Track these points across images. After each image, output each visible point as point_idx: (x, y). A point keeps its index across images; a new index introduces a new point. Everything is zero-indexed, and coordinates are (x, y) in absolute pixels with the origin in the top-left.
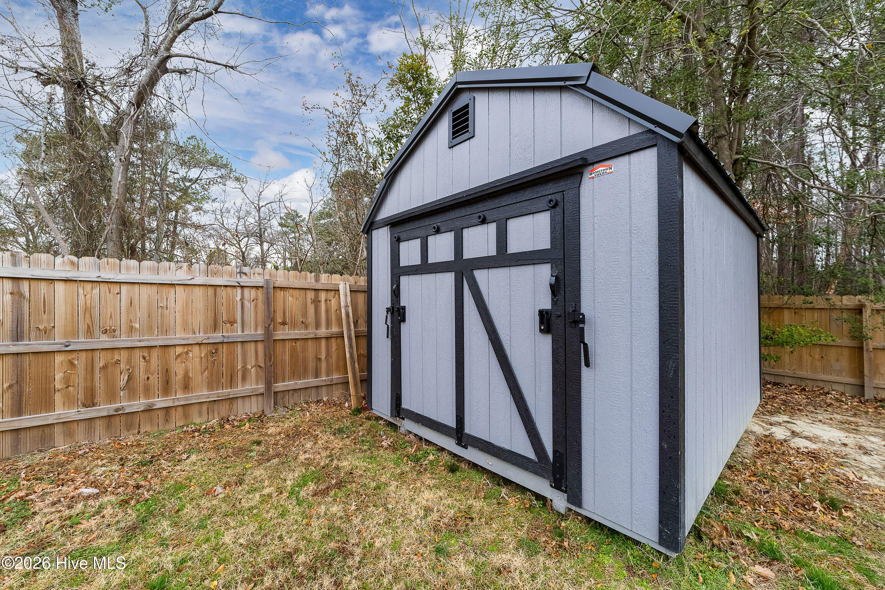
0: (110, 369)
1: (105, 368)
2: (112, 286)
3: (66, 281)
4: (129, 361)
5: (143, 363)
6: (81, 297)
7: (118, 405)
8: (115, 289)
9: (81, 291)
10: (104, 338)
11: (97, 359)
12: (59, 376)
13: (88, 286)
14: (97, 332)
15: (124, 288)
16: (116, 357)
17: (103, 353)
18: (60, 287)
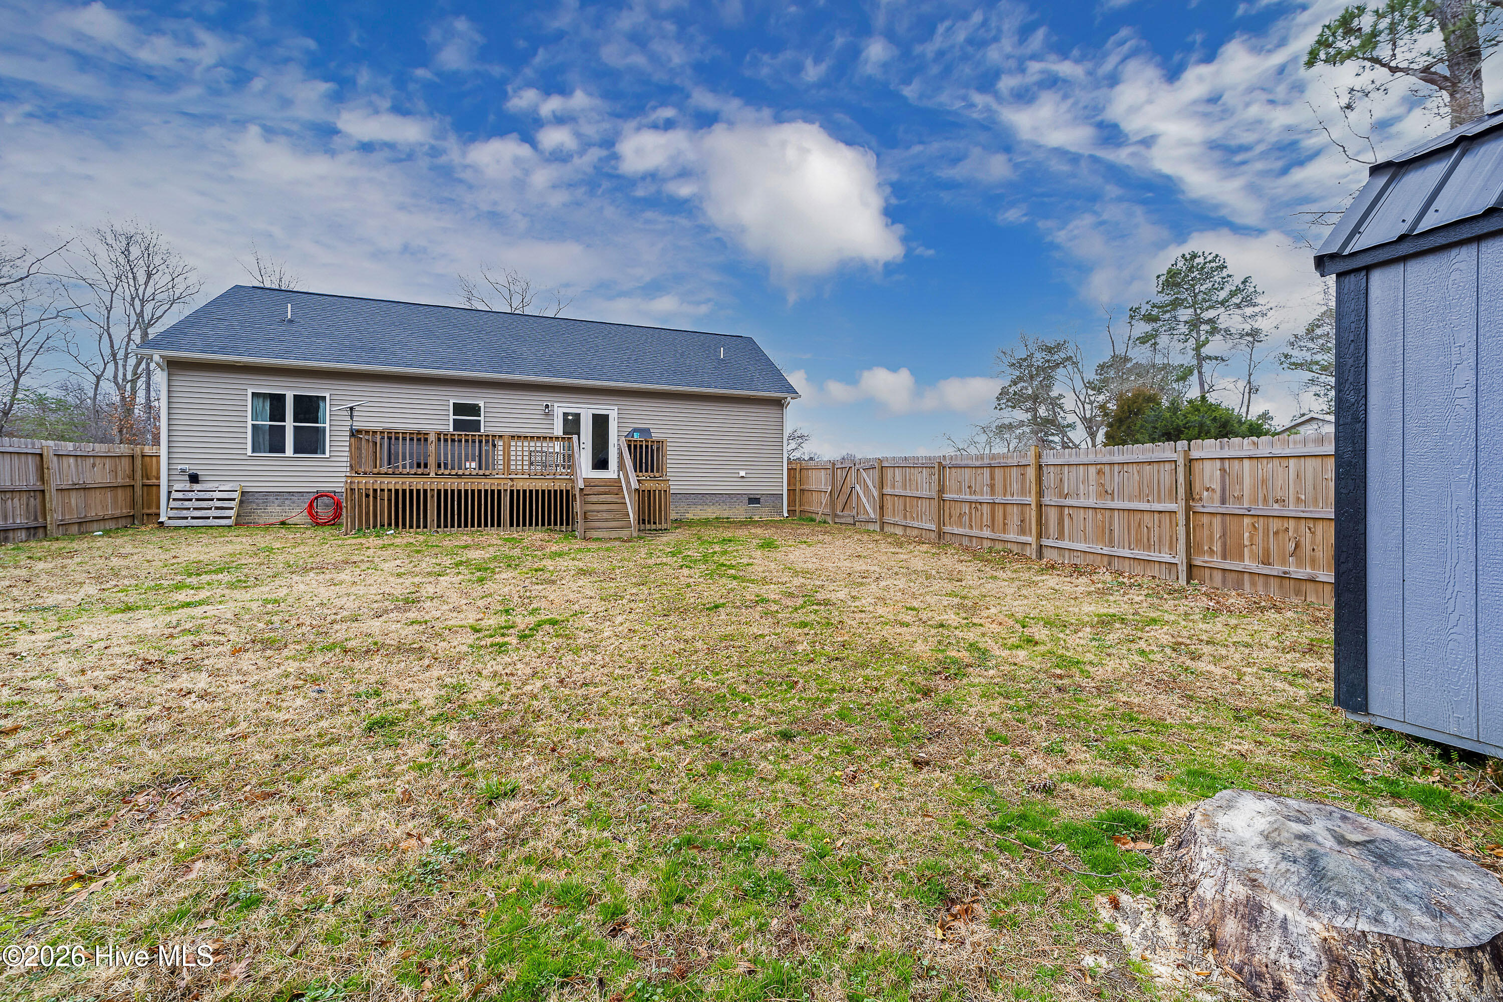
0: (1280, 535)
1: (1276, 533)
2: (1282, 460)
3: (1250, 458)
4: (1296, 530)
5: (1308, 535)
6: (1260, 471)
7: (1287, 569)
8: (1284, 463)
9: (1260, 466)
10: (1276, 506)
11: (1271, 525)
12: (1246, 535)
13: (1265, 461)
14: (1271, 501)
15: (1292, 462)
16: (1286, 525)
17: (1276, 520)
18: (1246, 462)
